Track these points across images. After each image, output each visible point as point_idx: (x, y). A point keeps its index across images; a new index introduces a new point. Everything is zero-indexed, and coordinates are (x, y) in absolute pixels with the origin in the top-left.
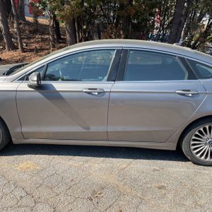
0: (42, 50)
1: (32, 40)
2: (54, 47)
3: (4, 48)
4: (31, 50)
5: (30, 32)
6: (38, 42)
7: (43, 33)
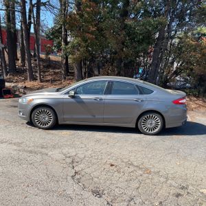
0: (55, 81)
1: (47, 74)
2: (65, 78)
3: (26, 79)
4: (47, 81)
5: (44, 66)
6: (52, 75)
7: (54, 68)
